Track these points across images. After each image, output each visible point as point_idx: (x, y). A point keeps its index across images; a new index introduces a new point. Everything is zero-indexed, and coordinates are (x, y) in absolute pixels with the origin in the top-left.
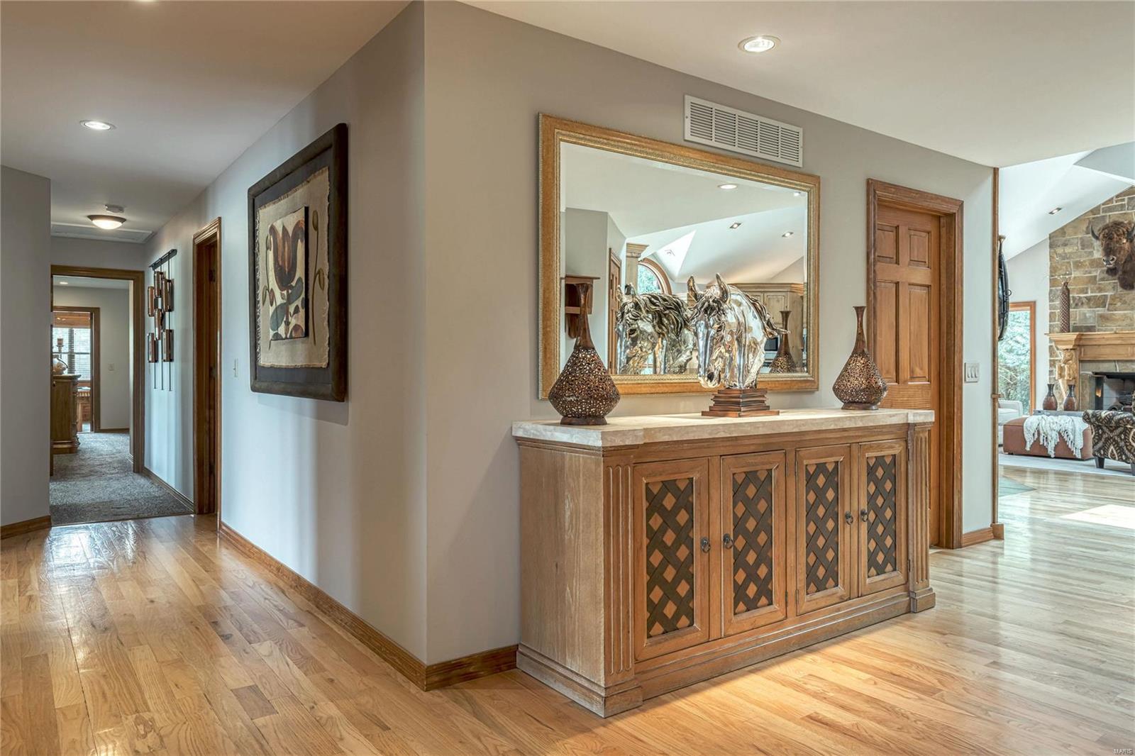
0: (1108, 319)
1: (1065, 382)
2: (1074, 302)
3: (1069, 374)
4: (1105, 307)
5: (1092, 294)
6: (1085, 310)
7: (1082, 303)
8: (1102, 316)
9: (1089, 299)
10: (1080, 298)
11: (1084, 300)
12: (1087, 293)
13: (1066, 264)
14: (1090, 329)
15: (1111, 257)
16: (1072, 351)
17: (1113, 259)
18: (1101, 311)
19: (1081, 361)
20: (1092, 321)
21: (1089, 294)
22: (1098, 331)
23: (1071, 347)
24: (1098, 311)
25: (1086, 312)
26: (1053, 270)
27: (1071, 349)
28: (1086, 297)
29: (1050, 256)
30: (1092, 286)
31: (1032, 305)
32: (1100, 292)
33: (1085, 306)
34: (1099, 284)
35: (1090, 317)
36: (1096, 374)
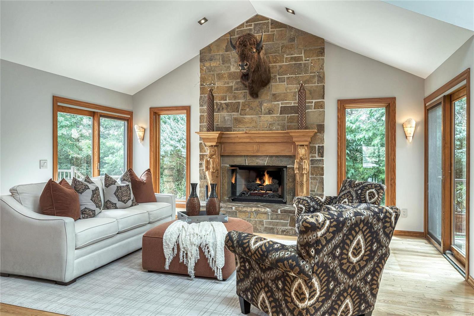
0: (240, 122)
1: (211, 173)
2: (217, 107)
3: (213, 167)
4: (238, 112)
5: (230, 101)
6: (225, 114)
7: (223, 108)
8: (236, 119)
9: (227, 105)
10: (221, 103)
11: (224, 106)
12: (226, 100)
13: (211, 75)
14: (228, 129)
15: (245, 63)
16: (216, 148)
17: (247, 64)
18: (235, 115)
19: (222, 156)
20: (229, 123)
21: (228, 101)
22: (233, 131)
23: (214, 144)
24: (233, 115)
25: (225, 115)
26: (203, 80)
27: (215, 146)
28: (225, 104)
29: (201, 69)
30: (230, 94)
31: (187, 109)
32: (235, 99)
33: (225, 111)
34: (234, 93)
35: (228, 119)
36: (232, 166)
